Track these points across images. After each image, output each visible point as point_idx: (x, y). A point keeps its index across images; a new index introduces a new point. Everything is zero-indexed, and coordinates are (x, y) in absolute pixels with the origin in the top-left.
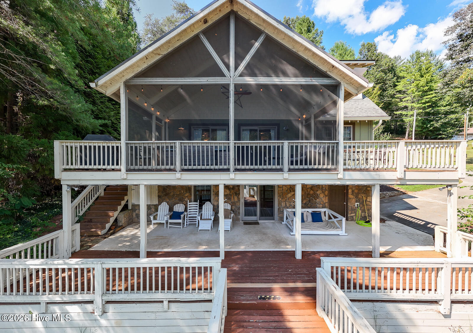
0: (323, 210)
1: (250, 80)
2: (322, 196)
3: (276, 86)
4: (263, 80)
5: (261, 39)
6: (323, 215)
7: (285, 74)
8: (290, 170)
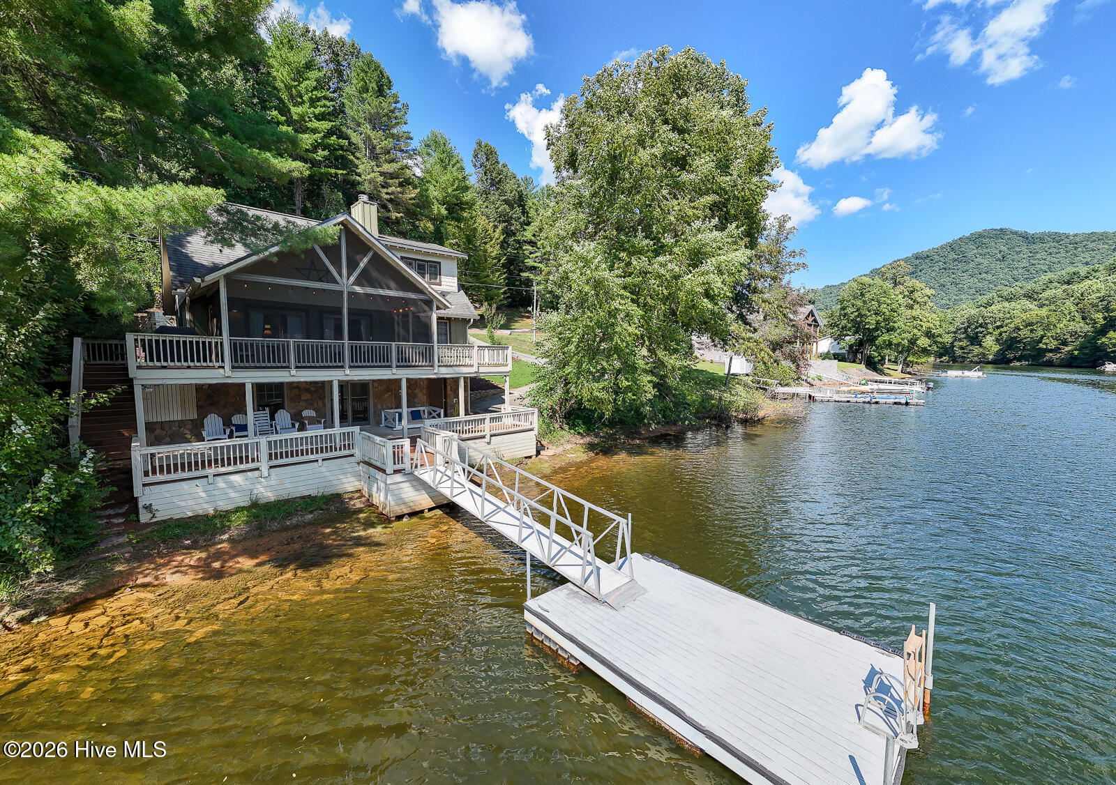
0: (421, 409)
1: (358, 289)
2: (420, 395)
3: (381, 296)
4: (370, 291)
5: (370, 255)
6: (422, 413)
7: (389, 288)
8: (397, 366)
